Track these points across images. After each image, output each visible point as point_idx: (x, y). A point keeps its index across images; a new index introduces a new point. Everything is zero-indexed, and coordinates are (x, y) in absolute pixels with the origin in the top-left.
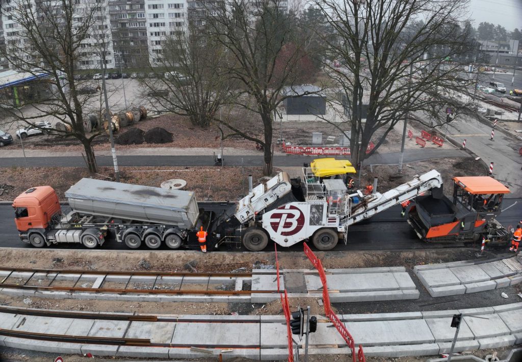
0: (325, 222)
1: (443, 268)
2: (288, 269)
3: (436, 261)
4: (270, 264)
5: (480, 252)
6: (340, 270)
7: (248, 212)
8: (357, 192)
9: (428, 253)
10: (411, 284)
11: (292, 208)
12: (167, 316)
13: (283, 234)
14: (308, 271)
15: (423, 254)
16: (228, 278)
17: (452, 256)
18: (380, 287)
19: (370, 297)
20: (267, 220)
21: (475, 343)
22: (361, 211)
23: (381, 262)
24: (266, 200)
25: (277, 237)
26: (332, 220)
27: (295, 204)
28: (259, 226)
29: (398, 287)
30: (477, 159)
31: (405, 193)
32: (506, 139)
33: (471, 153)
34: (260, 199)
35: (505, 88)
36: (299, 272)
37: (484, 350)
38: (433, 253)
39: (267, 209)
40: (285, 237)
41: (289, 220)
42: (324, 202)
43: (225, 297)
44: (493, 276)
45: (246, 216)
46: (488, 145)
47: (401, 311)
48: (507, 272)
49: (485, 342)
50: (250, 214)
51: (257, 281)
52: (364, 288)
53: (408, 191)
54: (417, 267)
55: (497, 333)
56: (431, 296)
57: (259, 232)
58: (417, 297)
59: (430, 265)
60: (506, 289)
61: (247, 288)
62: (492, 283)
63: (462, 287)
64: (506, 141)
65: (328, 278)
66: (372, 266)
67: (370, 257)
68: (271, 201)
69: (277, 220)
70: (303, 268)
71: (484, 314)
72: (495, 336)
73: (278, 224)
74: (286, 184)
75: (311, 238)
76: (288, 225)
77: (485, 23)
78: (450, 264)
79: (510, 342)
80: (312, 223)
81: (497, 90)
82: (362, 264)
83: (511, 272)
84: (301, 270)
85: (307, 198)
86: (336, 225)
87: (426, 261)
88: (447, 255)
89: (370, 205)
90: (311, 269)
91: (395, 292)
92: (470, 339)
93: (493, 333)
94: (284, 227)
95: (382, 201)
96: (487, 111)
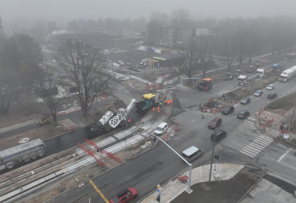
3: (118, 132)
5: (127, 127)
11: (115, 118)
12: (63, 168)
15: (114, 132)
16: (70, 155)
21: (130, 144)
25: (113, 126)
26: (123, 118)
27: (115, 117)
28: (108, 125)
29: (111, 141)
30: (120, 100)
32: (127, 89)
33: (118, 98)
34: (107, 118)
35: (123, 63)
39: (109, 120)
42: (121, 114)
43: (73, 159)
45: (104, 123)
46: (122, 93)
49: (132, 144)
51: (78, 152)
56: (119, 140)
58: (116, 141)
60: (134, 133)
61: (77, 155)
62: (131, 132)
69: (112, 122)
72: (134, 142)
75: (120, 123)
76: (115, 122)
78: (121, 132)
79: (137, 142)
80: (119, 120)
83: (135, 129)
85: (117, 115)
86: (124, 119)
87: (115, 133)
96: (119, 77)
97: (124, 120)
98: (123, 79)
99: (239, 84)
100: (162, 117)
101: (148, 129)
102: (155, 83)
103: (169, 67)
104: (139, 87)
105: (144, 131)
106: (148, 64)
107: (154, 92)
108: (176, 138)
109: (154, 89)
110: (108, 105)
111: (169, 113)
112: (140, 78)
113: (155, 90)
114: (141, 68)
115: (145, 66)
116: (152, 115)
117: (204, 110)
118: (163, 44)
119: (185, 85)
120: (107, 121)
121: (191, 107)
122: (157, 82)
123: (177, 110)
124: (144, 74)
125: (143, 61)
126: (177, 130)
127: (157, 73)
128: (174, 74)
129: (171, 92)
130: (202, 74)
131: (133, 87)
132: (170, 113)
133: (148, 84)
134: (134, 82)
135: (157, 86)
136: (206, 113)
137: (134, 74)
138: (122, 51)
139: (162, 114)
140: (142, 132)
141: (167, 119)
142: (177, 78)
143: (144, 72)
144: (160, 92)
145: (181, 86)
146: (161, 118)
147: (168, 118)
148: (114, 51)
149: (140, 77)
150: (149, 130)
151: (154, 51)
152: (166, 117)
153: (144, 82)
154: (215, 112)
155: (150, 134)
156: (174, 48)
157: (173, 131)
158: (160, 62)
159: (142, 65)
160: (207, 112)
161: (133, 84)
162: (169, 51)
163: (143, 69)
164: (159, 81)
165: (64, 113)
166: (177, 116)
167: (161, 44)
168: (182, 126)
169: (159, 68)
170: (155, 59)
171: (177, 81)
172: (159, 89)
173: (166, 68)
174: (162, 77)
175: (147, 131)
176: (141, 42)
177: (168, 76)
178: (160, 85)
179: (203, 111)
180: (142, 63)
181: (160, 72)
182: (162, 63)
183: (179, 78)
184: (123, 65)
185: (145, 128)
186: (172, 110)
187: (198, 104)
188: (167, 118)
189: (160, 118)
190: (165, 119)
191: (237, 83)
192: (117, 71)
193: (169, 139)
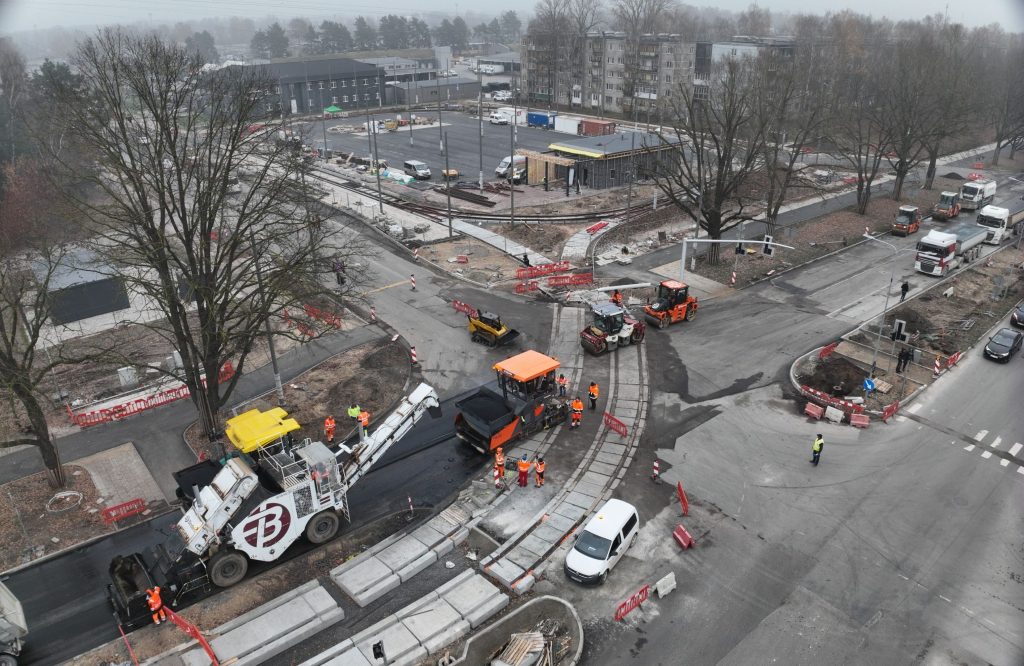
0: (317, 506)
1: (367, 559)
2: (153, 656)
3: (358, 548)
4: (124, 660)
5: (410, 512)
6: (230, 624)
7: (205, 536)
8: (340, 448)
9: (344, 542)
10: (331, 602)
11: (269, 506)
13: (266, 545)
14: (184, 646)
15: (339, 545)
17: (378, 533)
18: (291, 626)
19: (282, 646)
20: (238, 536)
21: (422, 650)
22: (354, 471)
23: (285, 583)
24: (227, 509)
25: (260, 553)
26: (325, 500)
27: (272, 500)
28: (231, 548)
29: (314, 614)
30: (394, 339)
31: (399, 427)
32: (435, 281)
33: (386, 327)
34: (218, 511)
35: (428, 171)
36: (171, 655)
37: (435, 654)
38: (351, 538)
40: (270, 548)
41: (269, 524)
42: (309, 482)
44: (430, 544)
45: (203, 543)
46: (411, 301)
47: (327, 646)
48: (448, 530)
49: (432, 645)
50: (208, 538)
52: (269, 637)
53: (402, 424)
54: (333, 572)
55: (445, 625)
56: (359, 607)
57: (232, 557)
58: (343, 617)
59: (352, 560)
60: (450, 554)
62: (431, 554)
63: (394, 578)
64: (433, 286)
65: (217, 645)
66: (275, 596)
67: (267, 583)
68: (234, 507)
69: (252, 531)
70: (175, 644)
71: (427, 604)
72: (445, 630)
73: (255, 535)
74: (251, 478)
75: (304, 534)
76: (269, 531)
77: (390, 17)
78: (376, 548)
79: (463, 630)
80: (300, 514)
81: (417, 177)
82: (259, 598)
83: (453, 529)
84: (172, 650)
85: (285, 487)
86: (331, 503)
87: (344, 556)
88: (370, 534)
89: (362, 459)
90: (187, 641)
91: (311, 625)
92: (415, 647)
93: (440, 627)
94: (265, 536)
95: (375, 447)
96: (404, 229)
97: (332, 509)
98: (419, 237)
99: (927, 270)
100: (599, 447)
101: (529, 531)
102: (558, 258)
103: (614, 189)
104: (490, 274)
105: (506, 545)
106: (530, 172)
107: (556, 301)
108: (690, 602)
109: (554, 286)
110: (335, 366)
111: (636, 425)
112: (495, 231)
113: (559, 288)
114: (498, 190)
115: (517, 182)
116: (547, 438)
117: (811, 408)
118: (583, 100)
119: (693, 267)
120: (219, 525)
121: (740, 387)
122: (568, 251)
123: (677, 406)
124: (510, 213)
125: (508, 159)
126: (690, 546)
127: (567, 210)
128: (641, 218)
129: (632, 300)
130: (763, 216)
131: (460, 276)
132: (642, 424)
133: (526, 261)
134: (467, 251)
135: (566, 271)
136: (821, 427)
137: (468, 216)
138: (429, 126)
139: (602, 427)
140: (494, 555)
141: (629, 461)
142: (654, 234)
143: (512, 209)
144: (585, 300)
145: (676, 275)
146: (594, 455)
147: (634, 459)
148: (400, 124)
149: (494, 227)
150: (530, 537)
151: (552, 126)
152: (622, 449)
153: (509, 251)
154: (865, 420)
155: (538, 571)
156: (629, 115)
157: (669, 552)
158: (577, 167)
159: (502, 176)
160: (828, 420)
161: (463, 261)
162: (609, 125)
163: (509, 193)
164: (577, 244)
165: (120, 409)
166: (679, 441)
167: (576, 100)
168: (712, 512)
169: (573, 192)
170: (556, 153)
171: (654, 247)
172: (576, 285)
173: (603, 191)
174: (588, 231)
175: (523, 543)
176: (502, 95)
177: (612, 224)
178: (581, 265)
179: (808, 414)
180: (505, 169)
181: (579, 205)
182: (585, 170)
183: (662, 236)
184: (426, 178)
185: (510, 520)
186: (649, 402)
187: (771, 370)
188: (625, 455)
189: (590, 452)
190: (616, 460)
191: (918, 266)
192: (400, 203)
193: (649, 609)
